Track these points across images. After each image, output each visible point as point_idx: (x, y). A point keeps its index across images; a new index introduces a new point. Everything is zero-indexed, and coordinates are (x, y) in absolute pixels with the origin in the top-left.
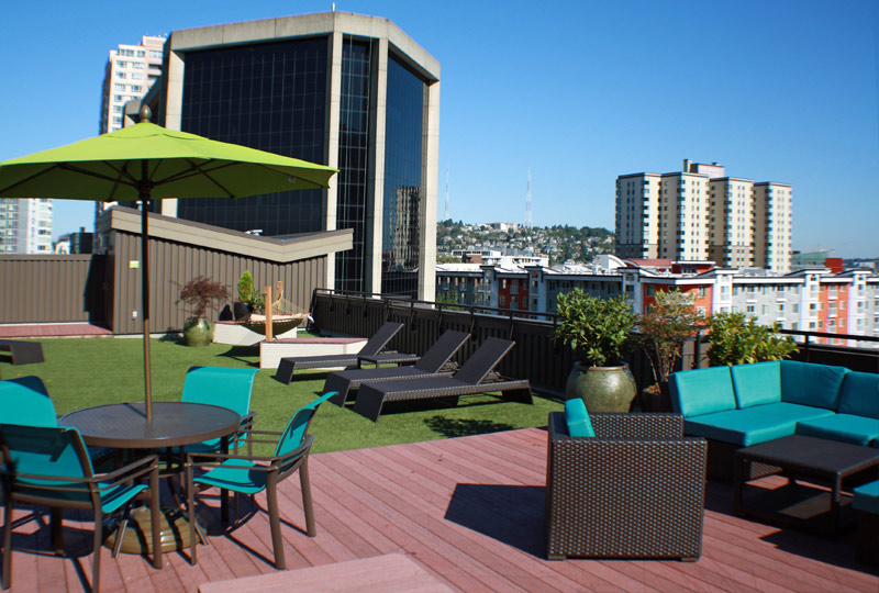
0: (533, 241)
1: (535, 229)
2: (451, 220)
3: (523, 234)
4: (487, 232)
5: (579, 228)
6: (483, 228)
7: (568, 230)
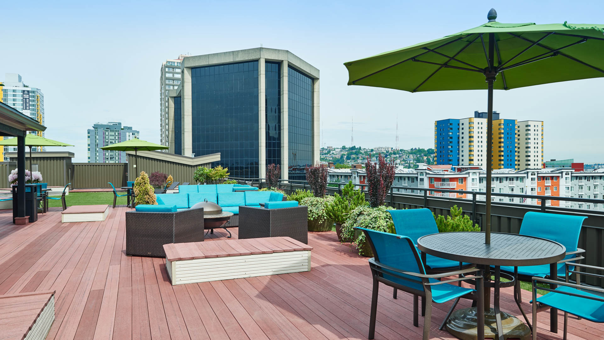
0: (400, 157)
1: (401, 150)
2: (355, 146)
3: (395, 154)
4: (374, 153)
5: (426, 149)
6: (372, 150)
7: (420, 151)
